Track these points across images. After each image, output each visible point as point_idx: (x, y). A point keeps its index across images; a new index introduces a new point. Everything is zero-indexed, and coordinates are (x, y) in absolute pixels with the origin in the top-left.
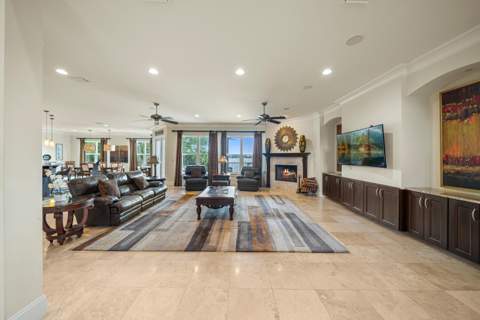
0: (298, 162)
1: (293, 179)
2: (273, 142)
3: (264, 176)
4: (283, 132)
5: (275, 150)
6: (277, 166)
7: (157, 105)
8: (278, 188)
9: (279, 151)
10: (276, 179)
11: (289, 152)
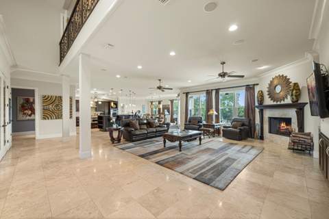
0: (292, 114)
1: (287, 133)
2: (266, 94)
3: (258, 128)
4: (276, 82)
5: (268, 101)
6: (270, 118)
7: (160, 80)
8: (272, 141)
9: (272, 103)
10: (270, 132)
11: (282, 102)
